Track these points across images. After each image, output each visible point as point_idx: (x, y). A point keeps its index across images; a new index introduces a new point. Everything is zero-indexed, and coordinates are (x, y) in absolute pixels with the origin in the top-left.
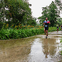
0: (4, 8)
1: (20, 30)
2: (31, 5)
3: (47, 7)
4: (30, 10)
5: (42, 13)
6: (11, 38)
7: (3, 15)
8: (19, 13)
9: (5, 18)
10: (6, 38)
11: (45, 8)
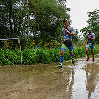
0: (28, 16)
1: (53, 50)
2: (69, 9)
3: (97, 12)
4: (68, 17)
5: (88, 22)
6: (39, 62)
7: (27, 27)
8: (50, 23)
9: (29, 32)
10: (31, 62)
11: (94, 13)
